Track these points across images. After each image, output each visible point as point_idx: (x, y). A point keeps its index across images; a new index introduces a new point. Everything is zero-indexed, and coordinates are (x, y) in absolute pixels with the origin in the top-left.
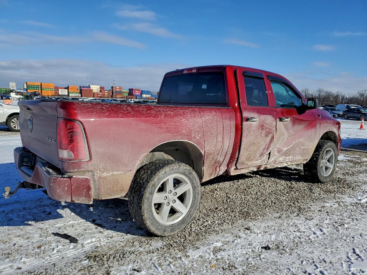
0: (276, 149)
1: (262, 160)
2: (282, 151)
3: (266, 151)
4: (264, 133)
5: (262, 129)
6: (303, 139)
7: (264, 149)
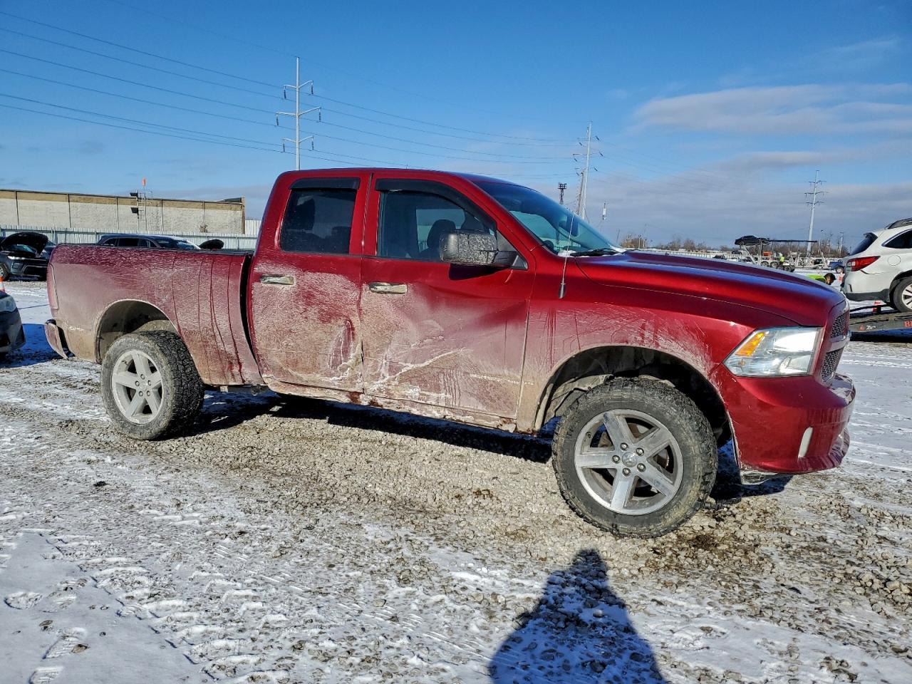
0: (384, 361)
1: (341, 377)
2: (399, 369)
3: (343, 359)
4: (315, 313)
5: (309, 304)
6: (470, 350)
7: (337, 352)
